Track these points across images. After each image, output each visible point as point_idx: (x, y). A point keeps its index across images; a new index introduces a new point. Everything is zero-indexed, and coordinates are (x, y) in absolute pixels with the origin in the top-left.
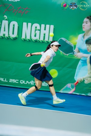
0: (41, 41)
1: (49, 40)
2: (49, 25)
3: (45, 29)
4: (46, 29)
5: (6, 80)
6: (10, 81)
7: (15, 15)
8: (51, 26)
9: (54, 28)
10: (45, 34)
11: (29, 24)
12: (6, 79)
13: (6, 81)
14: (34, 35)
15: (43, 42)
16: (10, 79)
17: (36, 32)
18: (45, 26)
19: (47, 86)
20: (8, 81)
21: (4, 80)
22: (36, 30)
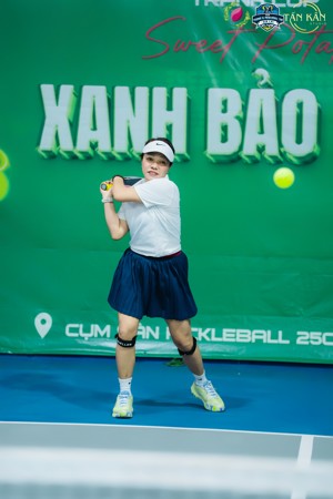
5: (283, 338)
6: (299, 341)
12: (280, 333)
13: (280, 341)
16: (299, 333)
20: (293, 342)
21: (274, 336)
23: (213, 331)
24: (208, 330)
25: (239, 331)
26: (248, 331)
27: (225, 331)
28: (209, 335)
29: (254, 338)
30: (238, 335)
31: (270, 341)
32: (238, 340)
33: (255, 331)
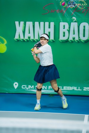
6: (84, 90)
13: (79, 90)
16: (84, 88)
20: (83, 90)
21: (78, 88)
23: (61, 87)
25: (68, 87)
26: (70, 87)
27: (64, 87)
29: (72, 89)
31: (76, 90)
32: (68, 89)
33: (72, 87)
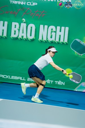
0: (57, 42)
1: (64, 41)
2: (64, 27)
3: (60, 31)
4: (62, 31)
5: (24, 79)
6: (28, 80)
7: (33, 18)
8: (66, 27)
9: (69, 30)
10: (60, 36)
11: (45, 26)
12: (24, 78)
13: (24, 80)
14: (50, 37)
15: (58, 43)
16: (28, 78)
17: (52, 34)
18: (61, 28)
19: (62, 84)
20: (27, 80)
21: (23, 79)
22: (52, 32)
23: (10, 76)
24: (8, 76)
25: (15, 77)
26: (17, 77)
27: (12, 76)
28: (9, 77)
29: (18, 78)
30: (15, 78)
31: (22, 80)
32: (15, 79)
33: (19, 77)
